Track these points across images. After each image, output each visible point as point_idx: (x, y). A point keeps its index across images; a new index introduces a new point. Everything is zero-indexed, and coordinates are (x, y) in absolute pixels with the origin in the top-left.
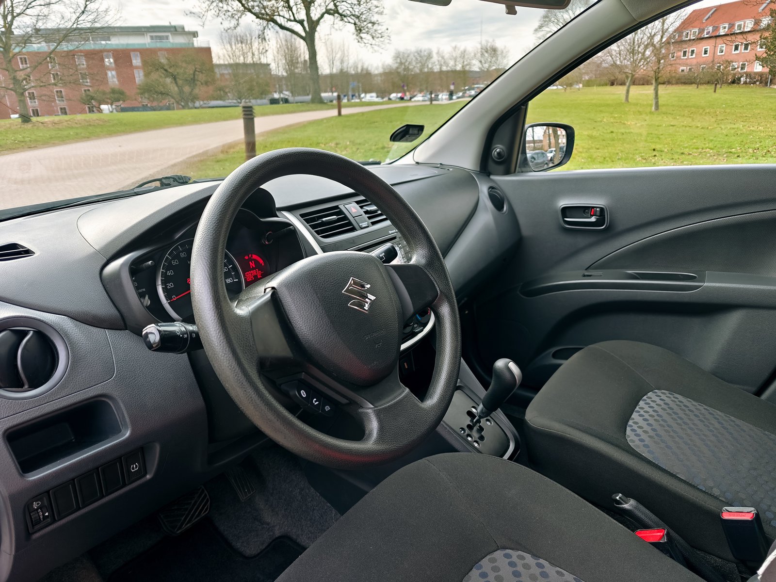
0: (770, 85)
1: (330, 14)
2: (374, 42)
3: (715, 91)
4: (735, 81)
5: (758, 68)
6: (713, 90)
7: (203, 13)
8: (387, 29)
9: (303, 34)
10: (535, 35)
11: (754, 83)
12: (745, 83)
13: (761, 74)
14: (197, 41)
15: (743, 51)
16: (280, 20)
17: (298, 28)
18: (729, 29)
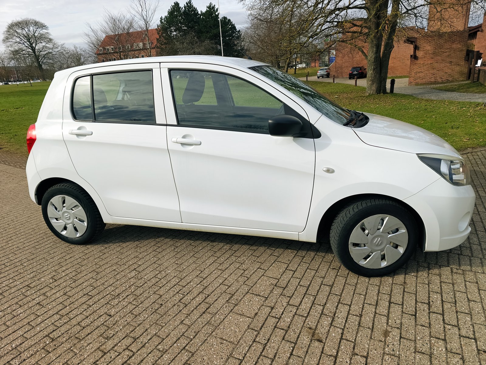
10: (4, 45)
18: (131, 47)
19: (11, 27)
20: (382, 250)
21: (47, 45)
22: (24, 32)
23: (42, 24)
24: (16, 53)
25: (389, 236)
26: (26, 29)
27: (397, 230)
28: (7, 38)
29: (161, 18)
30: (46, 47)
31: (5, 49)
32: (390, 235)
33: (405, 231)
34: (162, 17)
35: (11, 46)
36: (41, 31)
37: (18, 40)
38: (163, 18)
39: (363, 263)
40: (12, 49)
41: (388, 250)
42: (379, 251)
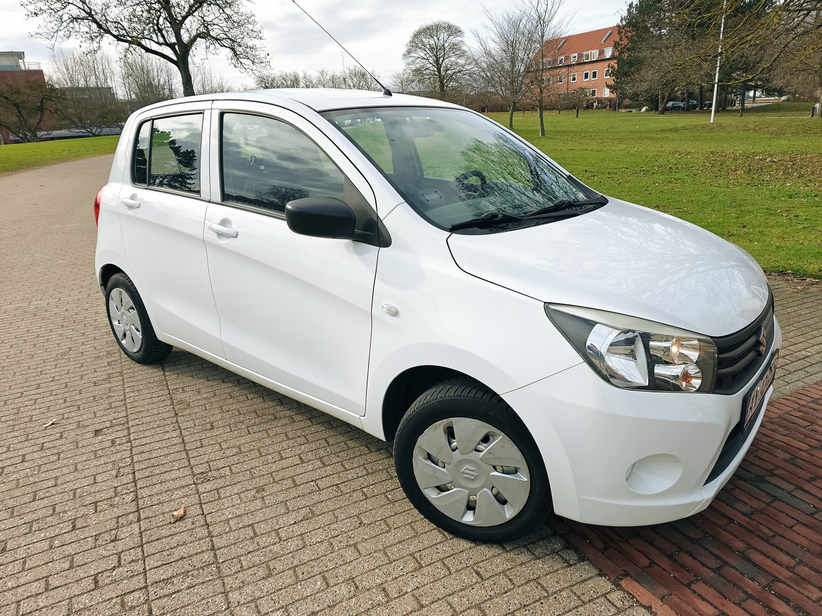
0: (618, 109)
1: (201, 37)
2: (254, 67)
3: (577, 117)
4: (589, 107)
5: (607, 93)
6: (576, 116)
7: (52, 34)
8: (268, 55)
9: (175, 58)
10: (404, 61)
11: (605, 107)
12: (597, 108)
13: (610, 100)
14: (24, 63)
15: (592, 79)
16: (146, 43)
17: (168, 51)
18: (578, 59)
19: (417, 35)
20: (474, 492)
21: (458, 61)
22: (432, 42)
23: (456, 29)
24: (418, 71)
25: (492, 474)
26: (435, 38)
27: (515, 471)
28: (409, 52)
29: (631, 5)
30: (457, 63)
31: (405, 67)
32: (495, 473)
33: (526, 480)
34: (632, 3)
35: (413, 62)
36: (453, 39)
37: (422, 55)
38: (634, 5)
39: (432, 495)
40: (413, 67)
41: (484, 497)
42: (468, 490)
